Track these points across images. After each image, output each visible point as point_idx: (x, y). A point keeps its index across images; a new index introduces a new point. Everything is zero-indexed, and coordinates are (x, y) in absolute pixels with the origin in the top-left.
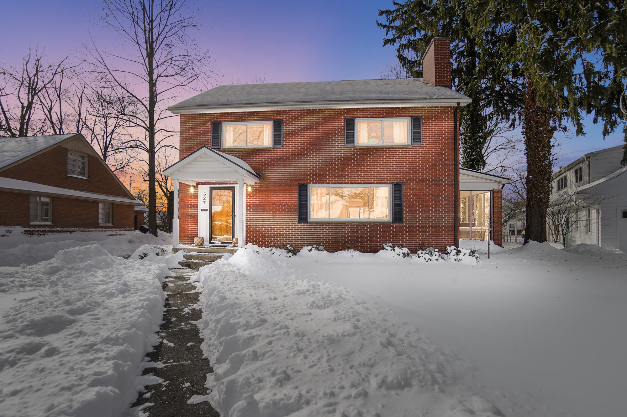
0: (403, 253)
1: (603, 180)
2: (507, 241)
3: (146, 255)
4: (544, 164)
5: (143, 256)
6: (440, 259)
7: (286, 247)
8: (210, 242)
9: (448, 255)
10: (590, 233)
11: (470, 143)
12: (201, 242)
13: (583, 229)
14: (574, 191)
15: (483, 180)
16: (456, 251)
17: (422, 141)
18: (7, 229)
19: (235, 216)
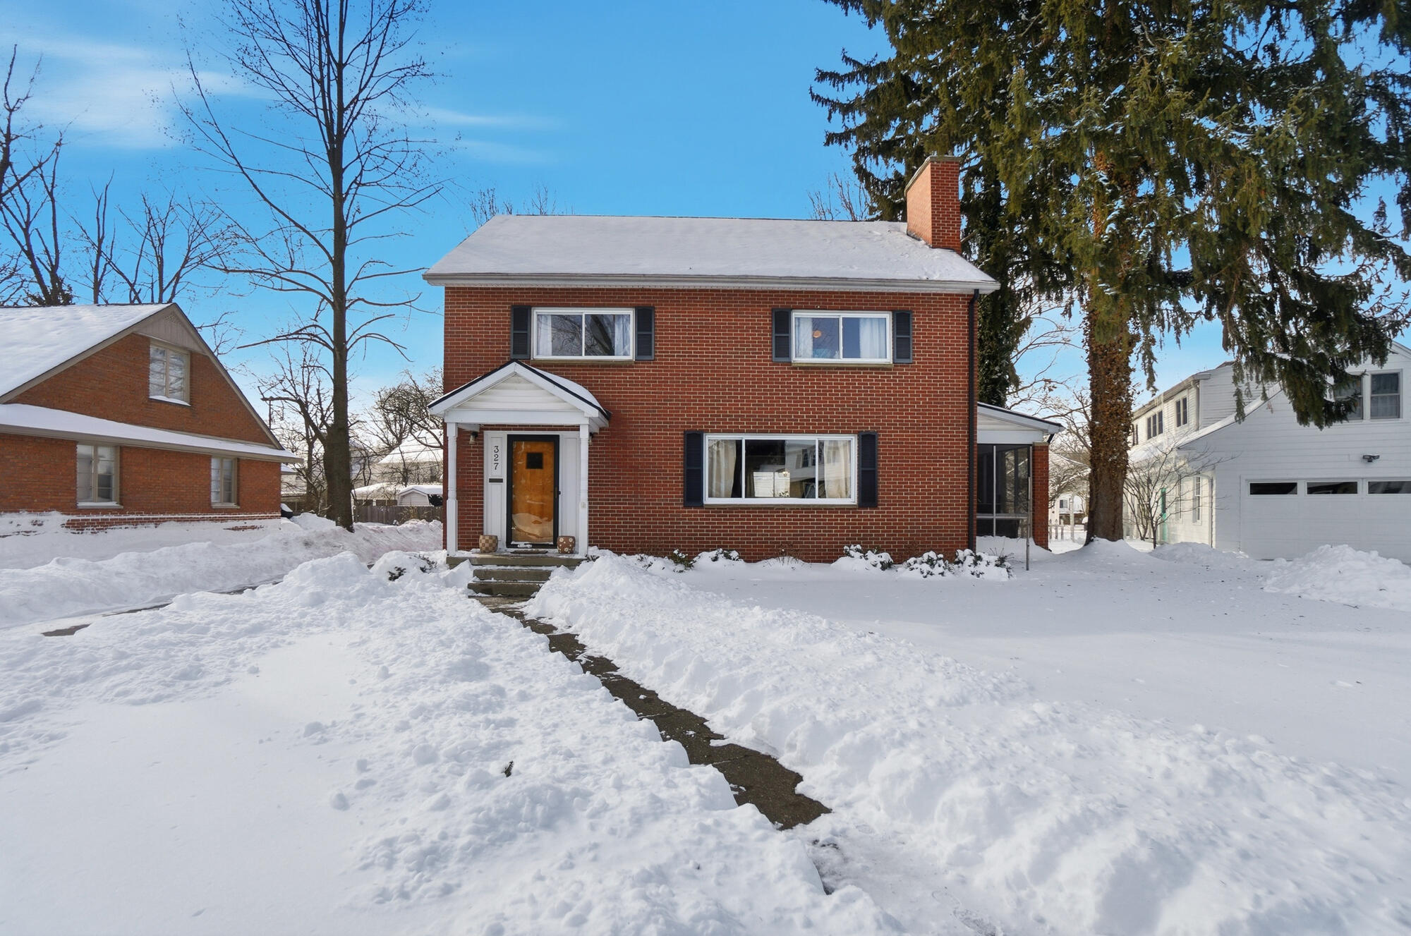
0: (881, 563)
1: (1217, 426)
2: (1056, 537)
3: (401, 572)
4: (1119, 401)
5: (397, 573)
6: (947, 573)
7: (672, 553)
8: (509, 545)
9: (960, 565)
10: (1199, 521)
11: (990, 348)
12: (494, 545)
13: (1188, 516)
14: (1172, 446)
15: (1015, 427)
16: (973, 558)
17: (911, 357)
18: (34, 517)
19: (559, 493)
